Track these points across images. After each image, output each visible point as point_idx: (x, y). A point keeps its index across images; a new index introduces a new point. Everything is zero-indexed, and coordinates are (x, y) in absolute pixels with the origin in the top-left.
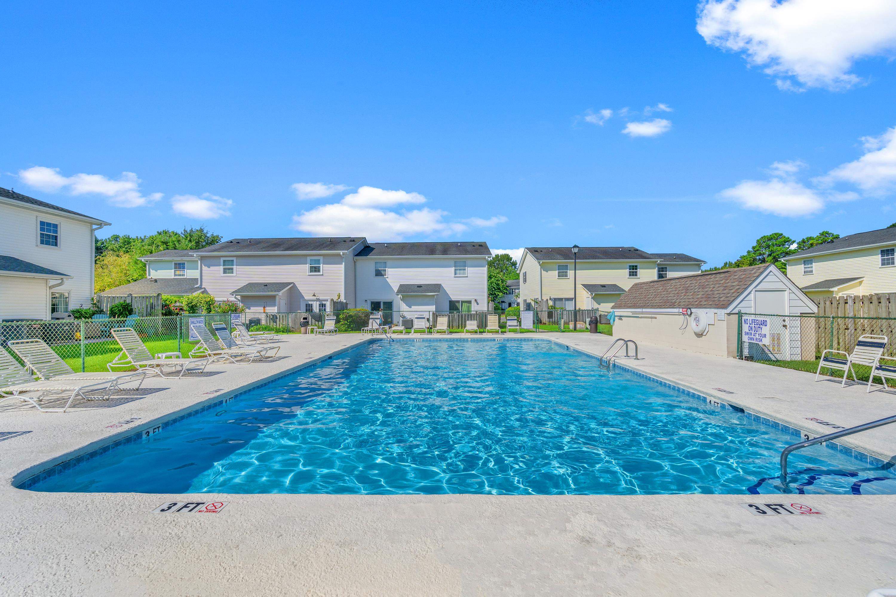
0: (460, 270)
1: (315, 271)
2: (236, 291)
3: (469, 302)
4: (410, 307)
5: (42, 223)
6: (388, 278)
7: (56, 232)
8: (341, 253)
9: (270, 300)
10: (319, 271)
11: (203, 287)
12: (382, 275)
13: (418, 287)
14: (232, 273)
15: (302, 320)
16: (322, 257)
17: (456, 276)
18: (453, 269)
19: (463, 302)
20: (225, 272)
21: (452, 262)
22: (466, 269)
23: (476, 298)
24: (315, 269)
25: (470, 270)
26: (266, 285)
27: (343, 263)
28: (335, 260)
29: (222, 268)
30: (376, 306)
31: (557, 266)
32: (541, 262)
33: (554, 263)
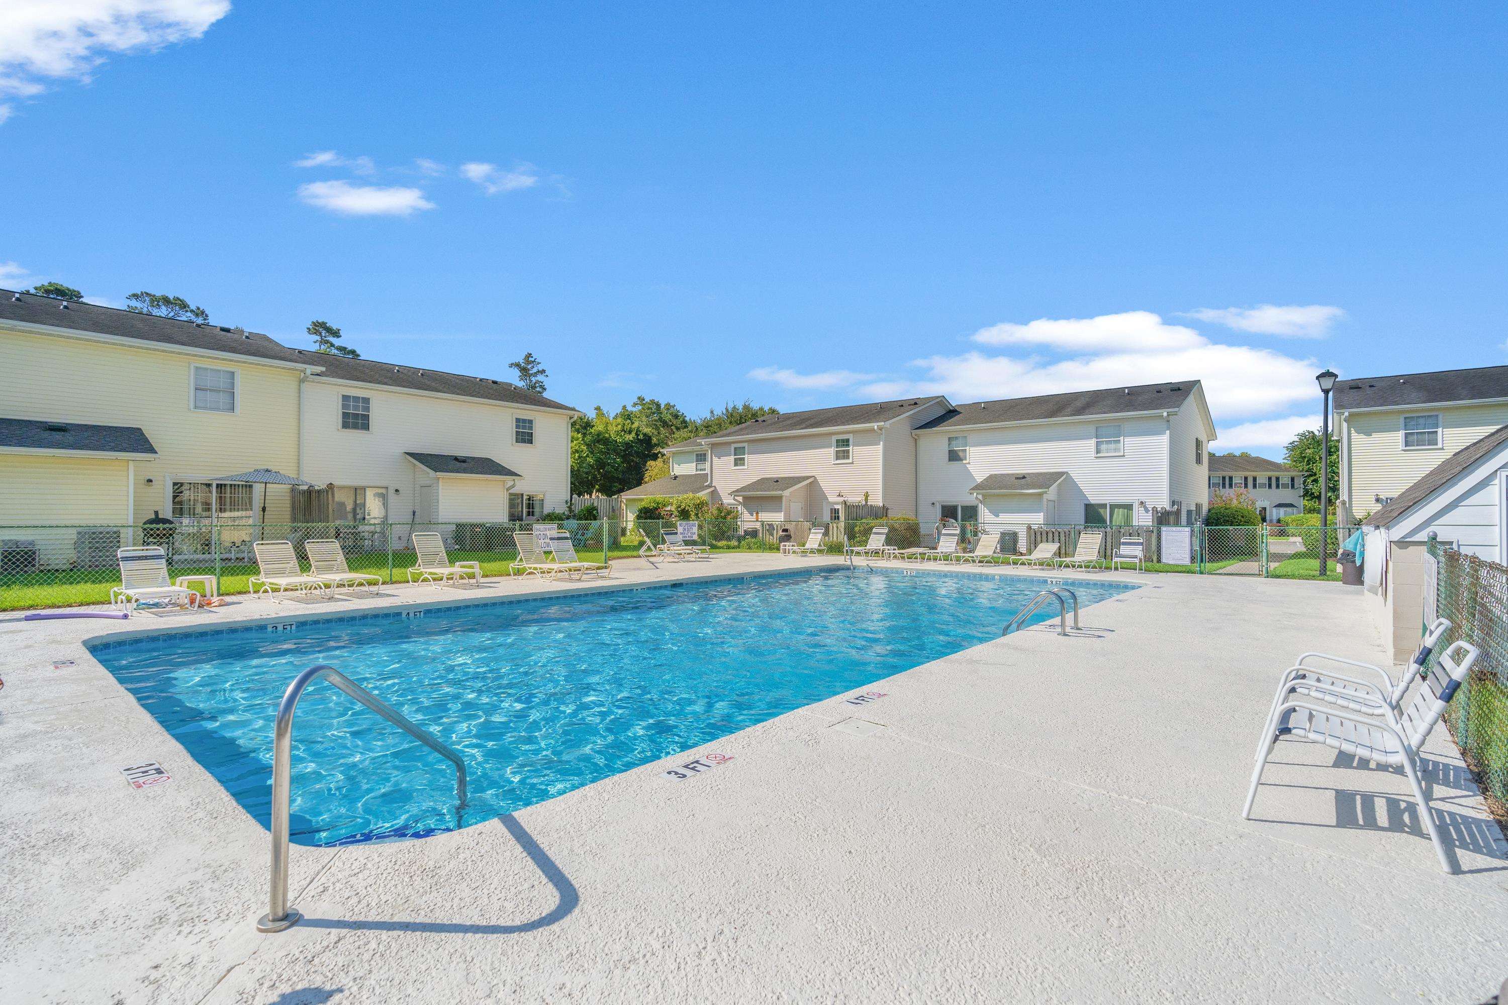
0: (1108, 442)
1: (844, 458)
2: (737, 491)
3: (1129, 507)
4: (997, 516)
5: (518, 420)
6: (969, 463)
7: (531, 428)
8: (876, 427)
9: (774, 502)
10: (848, 458)
11: (713, 485)
12: (960, 459)
13: (1017, 478)
14: (744, 465)
15: (781, 533)
16: (852, 435)
17: (1099, 455)
18: (1093, 442)
19: (1113, 507)
20: (736, 465)
21: (1092, 429)
22: (1122, 441)
23: (1143, 499)
24: (844, 455)
25: (1130, 443)
26: (777, 481)
27: (881, 443)
28: (869, 438)
29: (732, 458)
30: (949, 512)
31: (1402, 420)
32: (1346, 414)
33: (1392, 412)
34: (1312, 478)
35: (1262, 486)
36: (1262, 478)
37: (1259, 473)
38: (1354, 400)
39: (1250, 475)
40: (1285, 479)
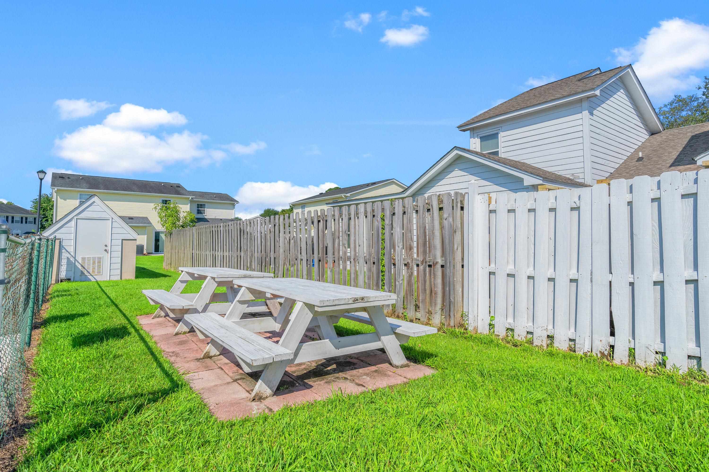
31: (79, 195)
32: (56, 189)
33: (75, 191)
34: (45, 219)
35: (17, 222)
36: (17, 217)
37: (15, 215)
38: (60, 183)
39: (10, 215)
40: (31, 218)
